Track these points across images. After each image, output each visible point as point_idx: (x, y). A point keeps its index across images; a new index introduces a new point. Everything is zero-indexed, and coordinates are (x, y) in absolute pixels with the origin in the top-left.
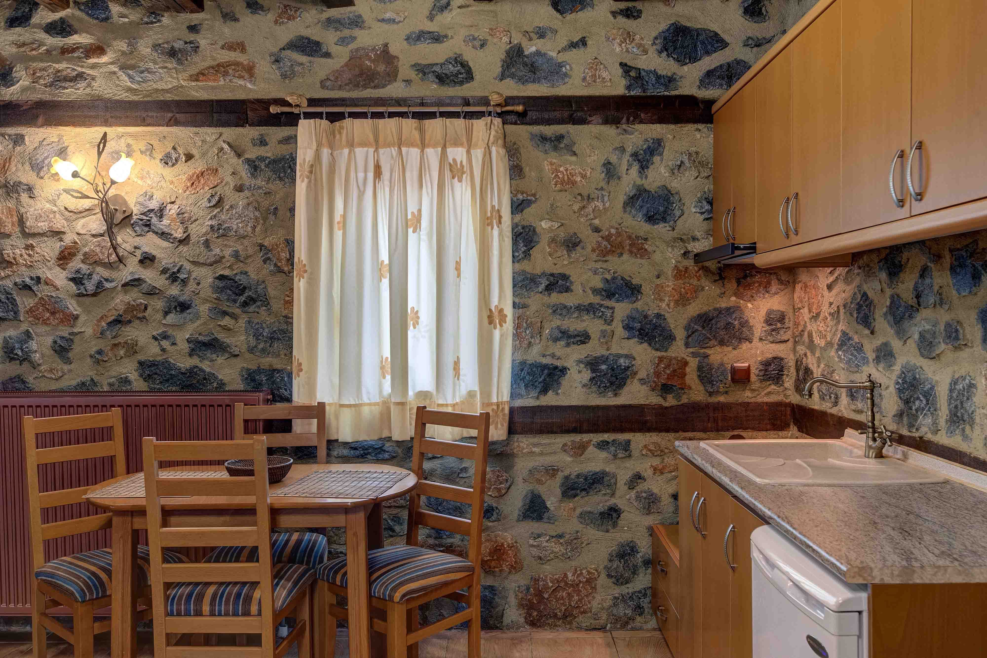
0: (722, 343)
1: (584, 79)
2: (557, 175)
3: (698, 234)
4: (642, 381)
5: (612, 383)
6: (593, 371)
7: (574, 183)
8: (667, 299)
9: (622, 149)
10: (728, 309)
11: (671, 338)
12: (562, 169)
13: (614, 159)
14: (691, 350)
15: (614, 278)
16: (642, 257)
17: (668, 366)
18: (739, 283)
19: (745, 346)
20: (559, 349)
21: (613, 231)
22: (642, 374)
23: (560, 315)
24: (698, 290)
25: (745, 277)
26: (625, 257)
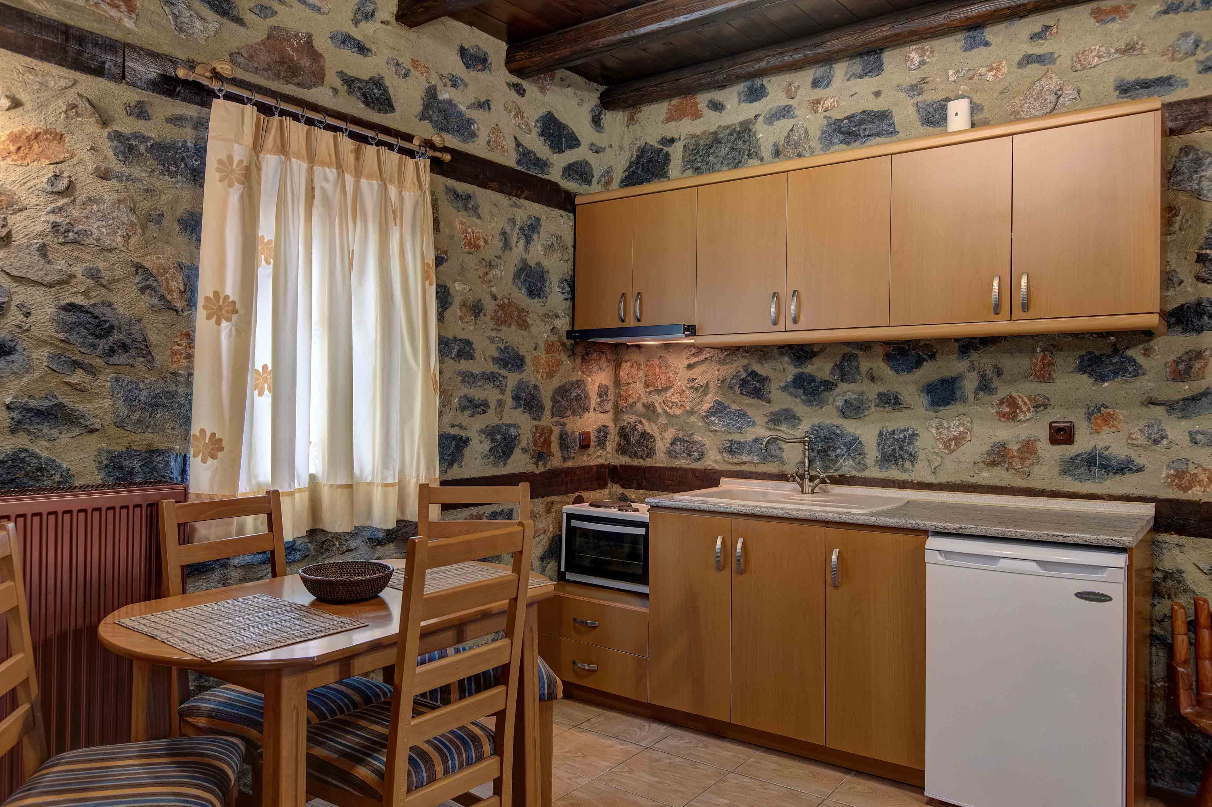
0: (574, 413)
1: (489, 142)
2: (466, 236)
3: (560, 312)
4: (524, 450)
5: (504, 453)
6: (493, 441)
7: (478, 247)
8: (541, 371)
9: (513, 221)
10: (577, 382)
11: (542, 408)
12: (470, 230)
13: (508, 229)
14: (555, 419)
15: (506, 348)
16: (525, 330)
17: (541, 435)
18: (583, 360)
19: (586, 415)
20: (464, 418)
21: (506, 301)
22: (524, 444)
23: (468, 382)
24: (559, 363)
25: (587, 354)
26: (513, 327)
